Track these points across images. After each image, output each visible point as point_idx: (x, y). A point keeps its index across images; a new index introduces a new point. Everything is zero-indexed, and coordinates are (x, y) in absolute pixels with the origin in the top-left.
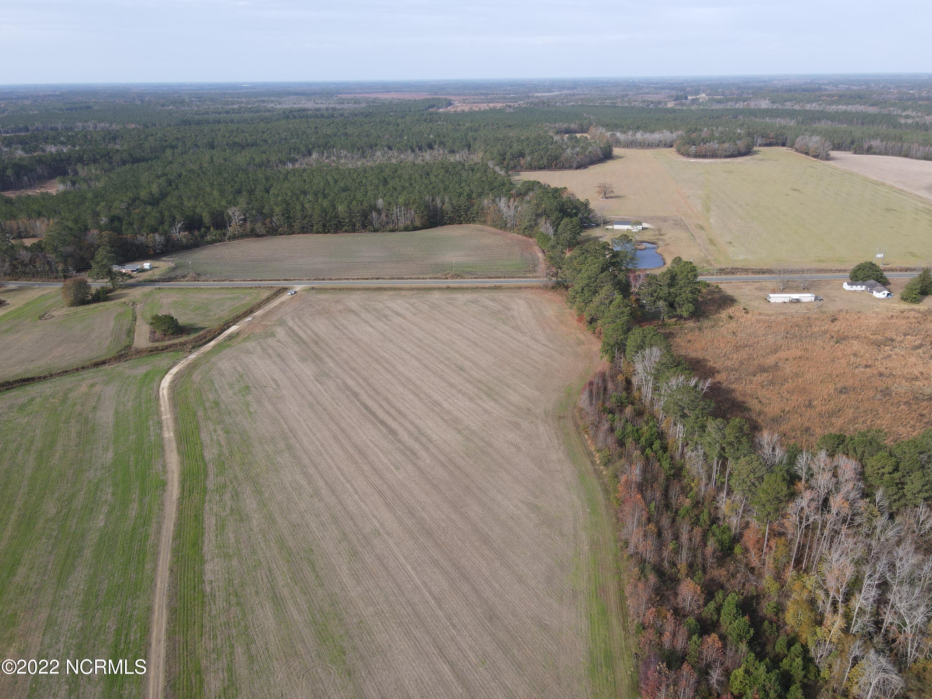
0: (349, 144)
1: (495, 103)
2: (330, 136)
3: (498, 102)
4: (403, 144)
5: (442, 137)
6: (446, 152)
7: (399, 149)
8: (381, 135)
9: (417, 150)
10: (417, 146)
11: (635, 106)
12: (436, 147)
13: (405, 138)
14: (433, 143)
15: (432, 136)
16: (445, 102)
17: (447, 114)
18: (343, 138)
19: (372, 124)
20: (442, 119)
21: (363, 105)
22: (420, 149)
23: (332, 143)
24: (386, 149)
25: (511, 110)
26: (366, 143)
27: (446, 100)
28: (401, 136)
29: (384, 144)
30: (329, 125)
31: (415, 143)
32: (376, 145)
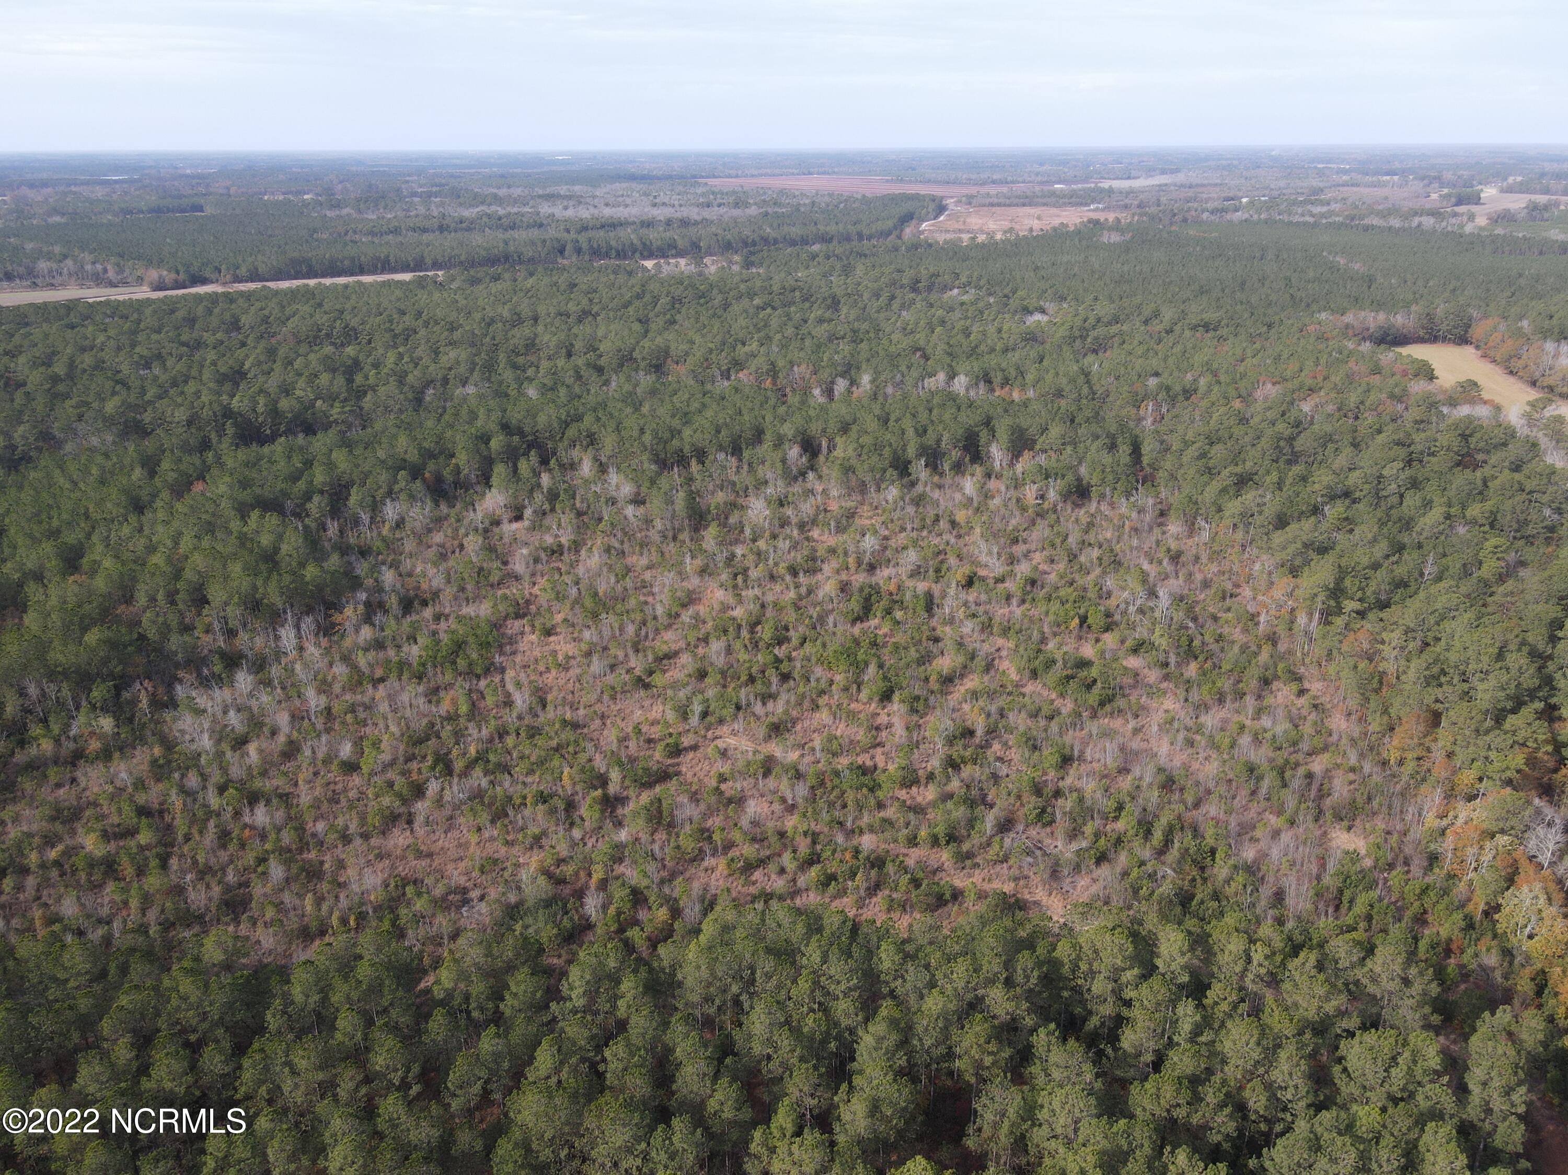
0: (647, 438)
1: (1036, 205)
2: (600, 370)
3: (1045, 204)
4: (866, 440)
5: (998, 379)
6: (1052, 495)
7: (848, 470)
8: (781, 363)
9: (919, 469)
10: (923, 451)
11: (1420, 225)
12: (997, 453)
13: (866, 379)
14: (984, 436)
15: (960, 383)
16: (932, 206)
17: (954, 251)
18: (646, 380)
19: (757, 301)
20: (964, 279)
21: (753, 211)
22: (933, 458)
23: (588, 420)
24: (794, 452)
25: (1115, 238)
26: (718, 431)
27: (933, 199)
28: (849, 371)
29: (787, 430)
30: (626, 306)
31: (910, 433)
32: (758, 435)
